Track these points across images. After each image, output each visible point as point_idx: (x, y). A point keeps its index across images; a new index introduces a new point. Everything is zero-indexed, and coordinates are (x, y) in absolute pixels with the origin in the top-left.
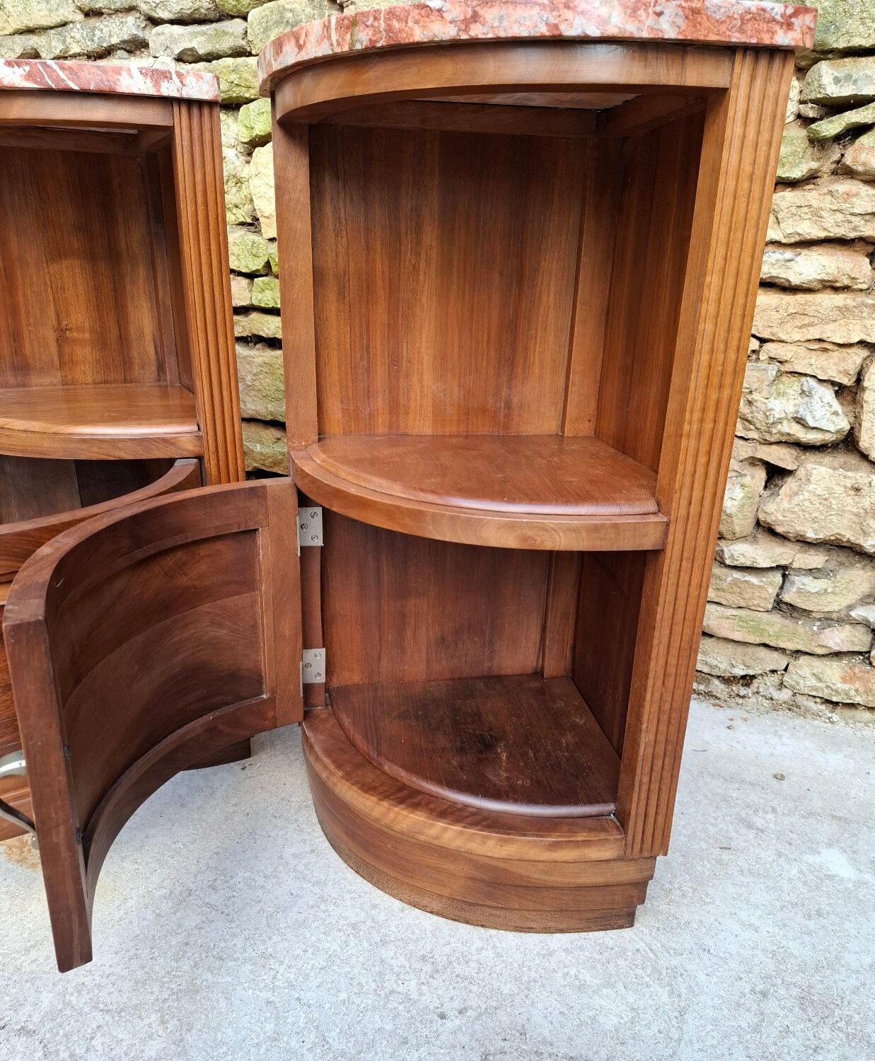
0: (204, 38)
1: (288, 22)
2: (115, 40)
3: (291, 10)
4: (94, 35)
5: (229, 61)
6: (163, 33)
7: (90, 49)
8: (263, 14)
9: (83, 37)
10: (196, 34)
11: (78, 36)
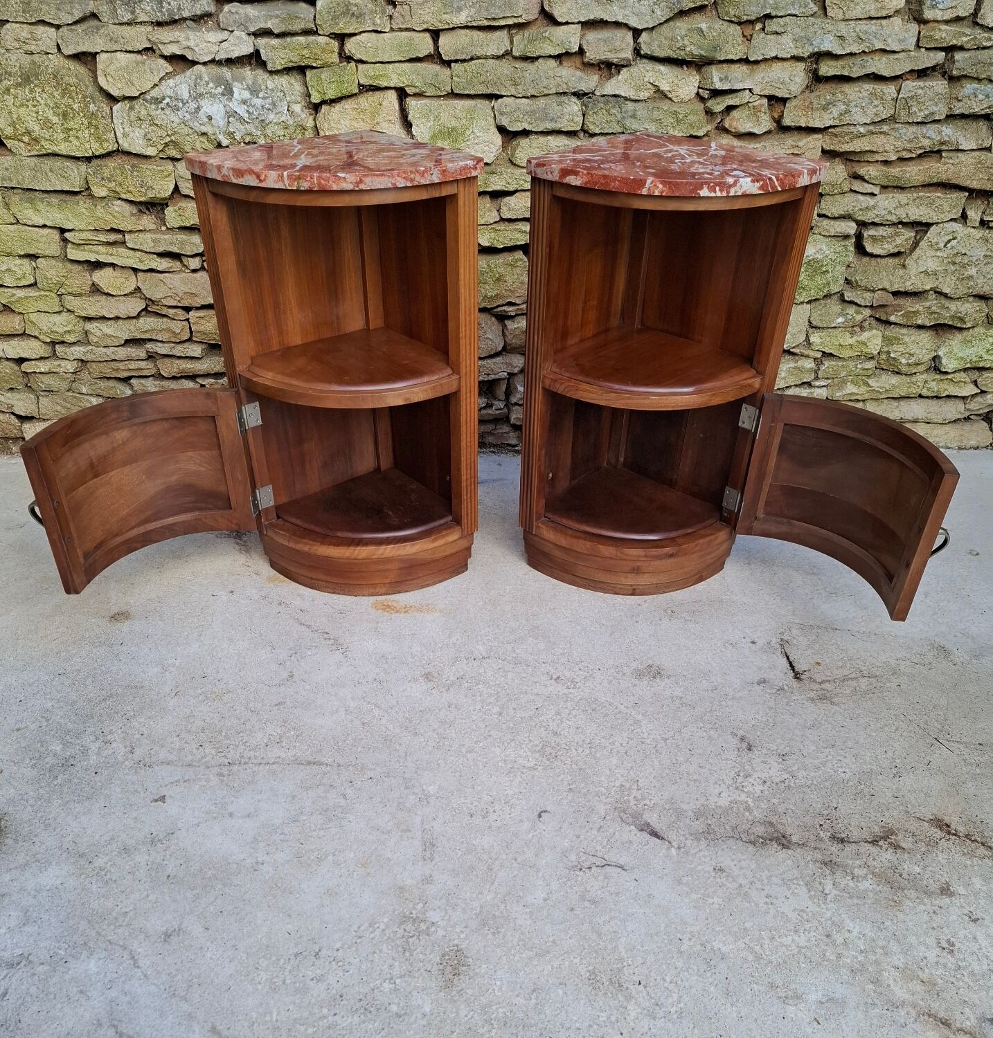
0: (277, 21)
1: (353, 14)
2: (186, 14)
3: (356, 5)
4: (162, 7)
5: (302, 39)
6: (236, 13)
7: (160, 20)
8: (331, 5)
9: (153, 10)
10: (271, 17)
11: (148, 8)
